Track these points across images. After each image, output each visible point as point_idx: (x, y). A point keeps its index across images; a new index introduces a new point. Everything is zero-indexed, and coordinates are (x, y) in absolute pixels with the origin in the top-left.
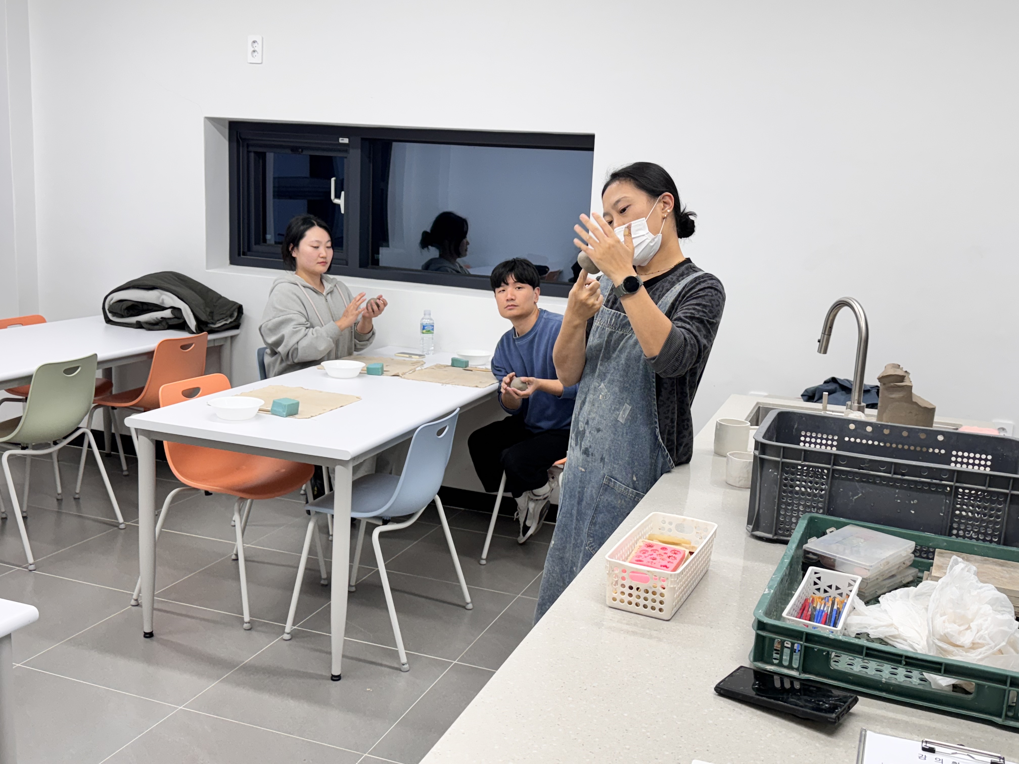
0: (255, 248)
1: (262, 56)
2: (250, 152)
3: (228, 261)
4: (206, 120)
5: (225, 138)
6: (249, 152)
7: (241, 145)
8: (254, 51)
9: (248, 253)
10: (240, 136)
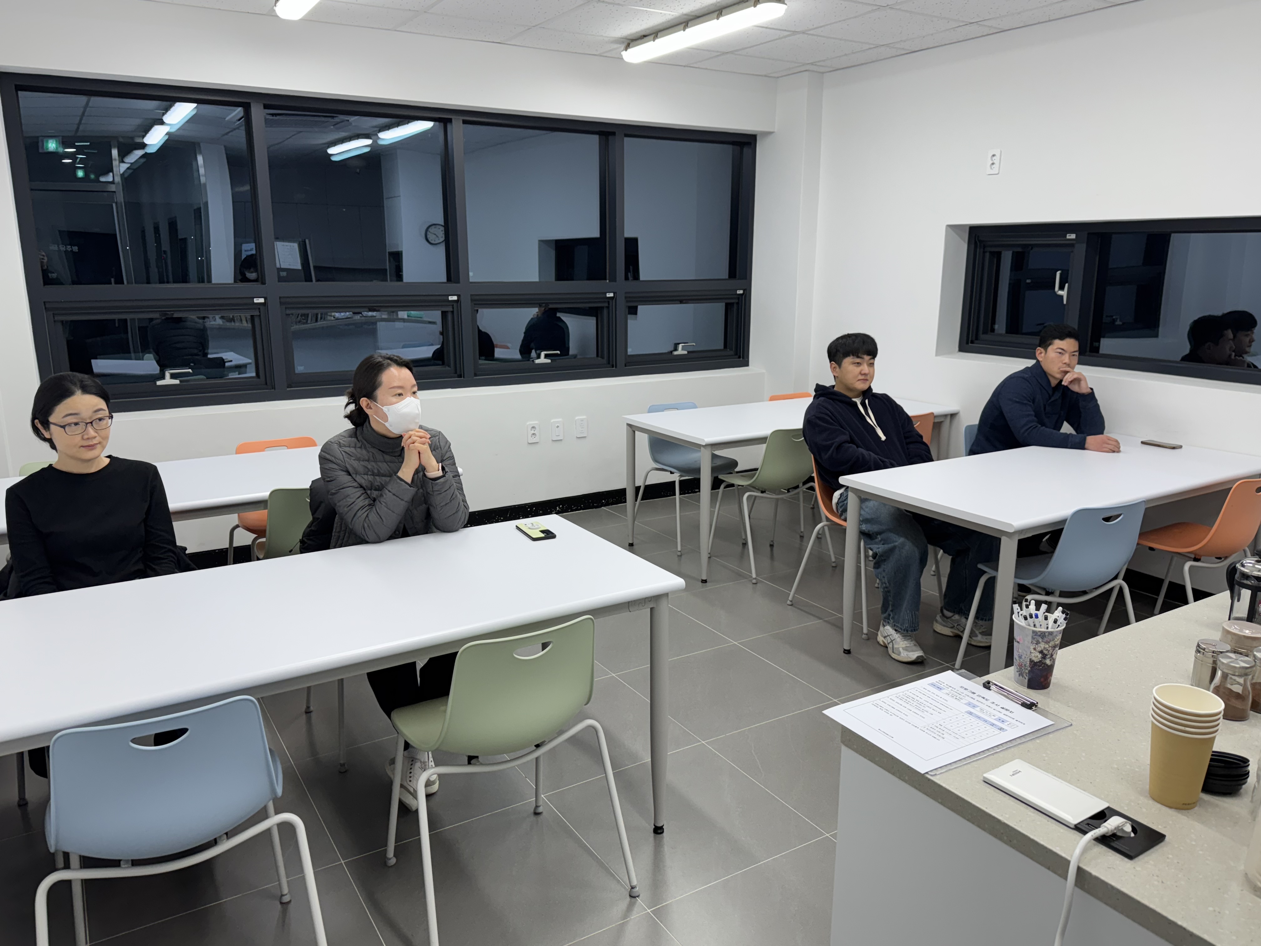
0: (982, 336)
1: (999, 167)
2: (986, 252)
3: (957, 349)
4: (949, 229)
5: (964, 241)
6: (984, 252)
7: (978, 246)
8: (993, 164)
9: (976, 341)
10: (978, 238)
